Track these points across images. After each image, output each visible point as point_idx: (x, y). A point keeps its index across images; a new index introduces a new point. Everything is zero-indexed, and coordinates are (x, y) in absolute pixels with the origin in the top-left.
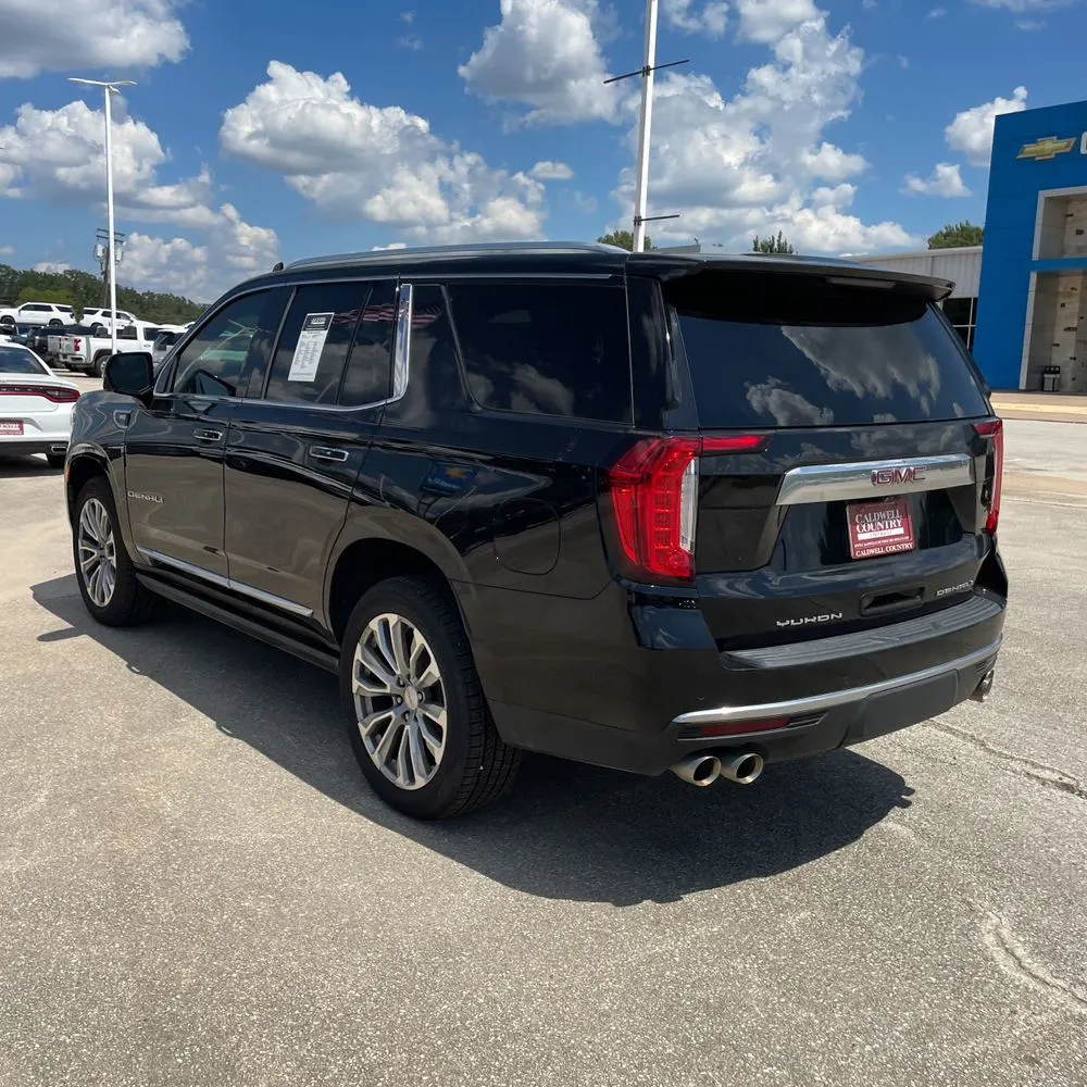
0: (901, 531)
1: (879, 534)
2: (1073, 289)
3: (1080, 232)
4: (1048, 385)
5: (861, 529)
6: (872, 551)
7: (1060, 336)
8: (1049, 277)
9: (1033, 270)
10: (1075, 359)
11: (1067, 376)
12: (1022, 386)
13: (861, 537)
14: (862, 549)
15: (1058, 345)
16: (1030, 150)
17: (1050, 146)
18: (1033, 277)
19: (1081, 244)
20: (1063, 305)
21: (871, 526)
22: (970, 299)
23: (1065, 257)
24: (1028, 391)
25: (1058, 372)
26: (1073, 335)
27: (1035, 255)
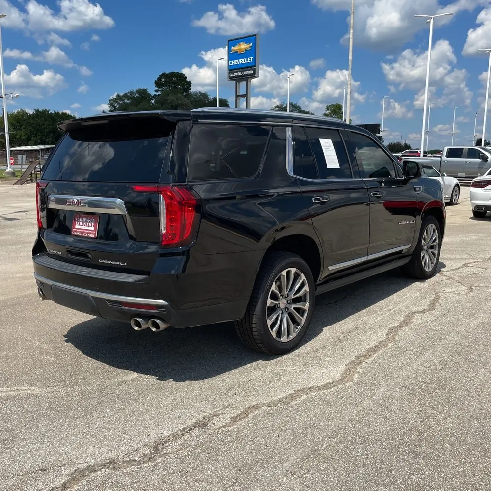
0: (93, 229)
1: (83, 228)
5: (77, 223)
6: (78, 233)
13: (77, 227)
14: (76, 232)
21: (81, 223)
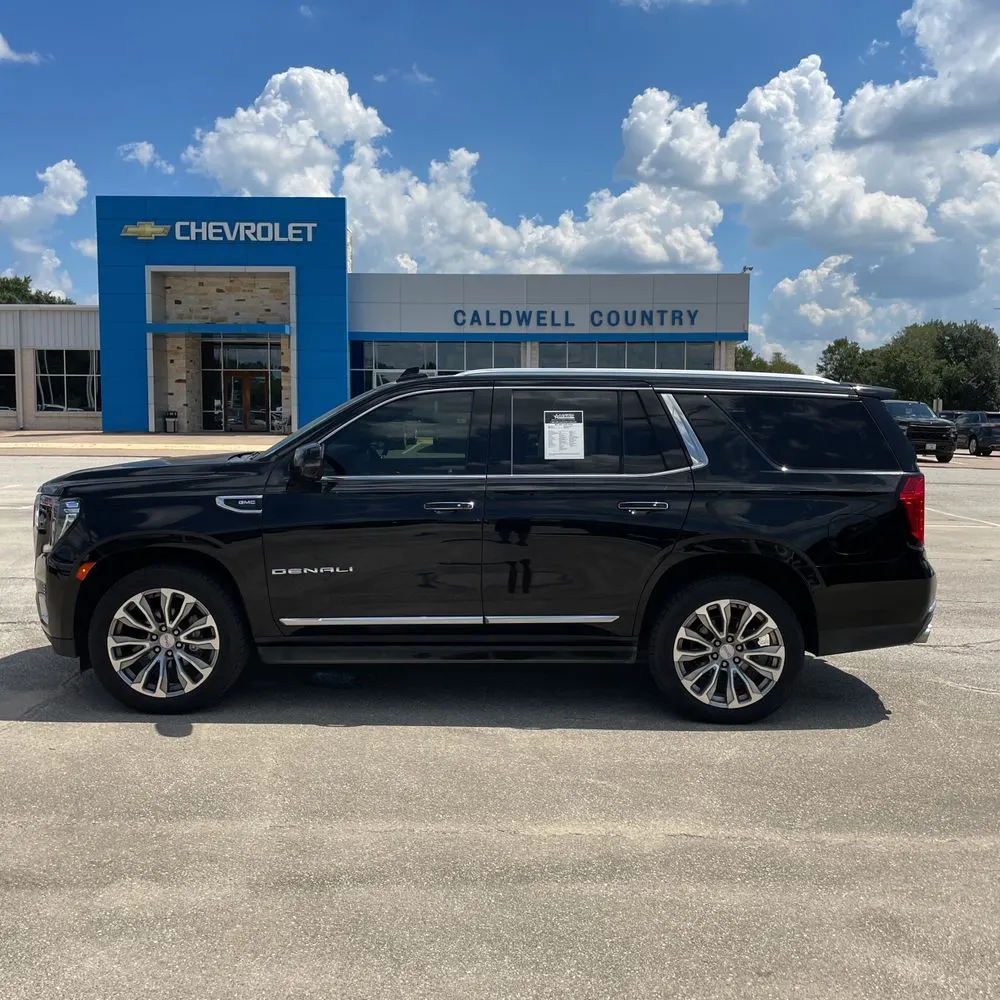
2: (178, 348)
3: (178, 302)
4: (170, 427)
7: (172, 387)
8: (160, 338)
9: (149, 332)
10: (186, 405)
11: (183, 419)
12: (152, 428)
15: (172, 394)
16: (131, 230)
17: (149, 230)
18: (150, 337)
19: (181, 311)
20: (172, 361)
22: (62, 351)
23: (169, 322)
24: (156, 433)
25: (176, 417)
26: (183, 386)
27: (149, 319)
